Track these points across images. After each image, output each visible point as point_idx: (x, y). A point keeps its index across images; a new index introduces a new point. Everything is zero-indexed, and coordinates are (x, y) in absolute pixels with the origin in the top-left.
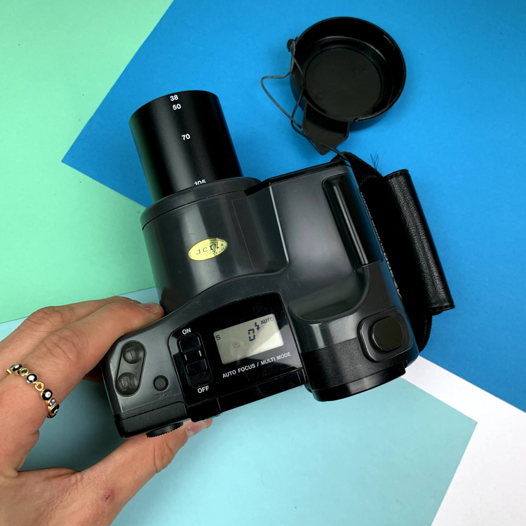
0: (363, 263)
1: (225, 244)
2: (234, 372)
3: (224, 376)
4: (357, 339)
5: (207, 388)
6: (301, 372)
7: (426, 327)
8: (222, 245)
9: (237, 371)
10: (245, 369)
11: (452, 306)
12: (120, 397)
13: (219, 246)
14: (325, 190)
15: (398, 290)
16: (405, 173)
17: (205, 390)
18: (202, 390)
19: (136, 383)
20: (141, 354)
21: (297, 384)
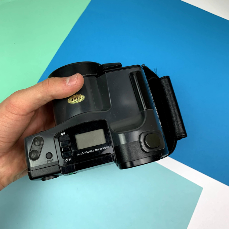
0: (144, 109)
1: (84, 97)
2: (82, 153)
3: (78, 155)
4: (139, 141)
5: (70, 159)
6: (113, 155)
7: (174, 144)
8: (83, 98)
9: (84, 153)
10: (88, 152)
11: (186, 136)
12: (30, 161)
13: (81, 98)
14: (130, 77)
15: (160, 124)
16: (168, 78)
17: (69, 161)
18: (68, 160)
19: (38, 155)
20: (42, 143)
21: (111, 161)
